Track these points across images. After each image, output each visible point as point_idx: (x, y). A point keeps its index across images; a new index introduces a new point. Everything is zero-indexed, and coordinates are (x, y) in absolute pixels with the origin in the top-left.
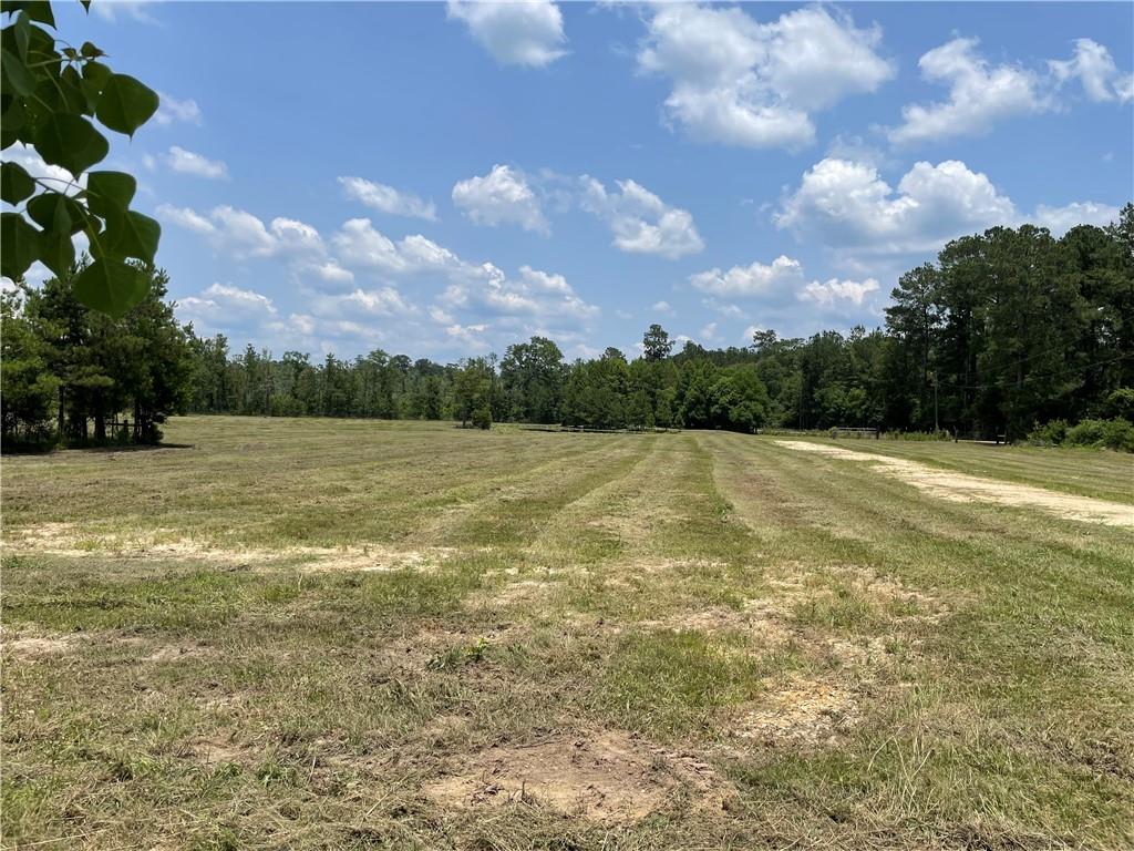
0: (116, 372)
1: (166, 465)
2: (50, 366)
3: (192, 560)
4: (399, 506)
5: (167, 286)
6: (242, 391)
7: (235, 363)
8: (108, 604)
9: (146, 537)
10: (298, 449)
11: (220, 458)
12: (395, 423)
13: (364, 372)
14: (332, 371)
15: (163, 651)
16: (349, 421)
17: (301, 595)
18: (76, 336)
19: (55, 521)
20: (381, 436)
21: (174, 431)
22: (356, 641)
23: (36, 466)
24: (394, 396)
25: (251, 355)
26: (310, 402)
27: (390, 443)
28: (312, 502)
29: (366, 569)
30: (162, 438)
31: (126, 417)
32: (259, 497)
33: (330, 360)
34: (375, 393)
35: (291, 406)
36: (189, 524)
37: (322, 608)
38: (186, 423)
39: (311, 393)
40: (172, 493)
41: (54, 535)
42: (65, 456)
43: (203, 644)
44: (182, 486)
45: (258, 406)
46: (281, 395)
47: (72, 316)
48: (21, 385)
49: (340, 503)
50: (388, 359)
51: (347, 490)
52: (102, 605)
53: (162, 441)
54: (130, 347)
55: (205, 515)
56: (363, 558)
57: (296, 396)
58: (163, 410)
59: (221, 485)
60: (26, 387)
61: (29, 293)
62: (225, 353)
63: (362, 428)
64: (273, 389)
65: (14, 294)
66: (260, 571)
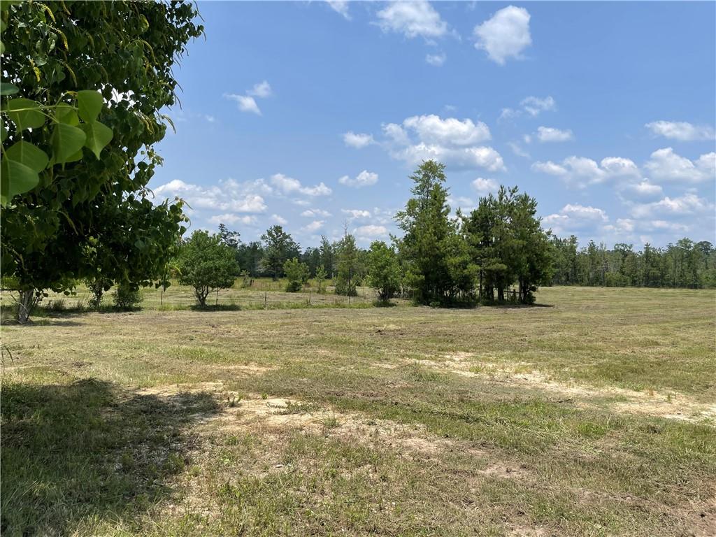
0: (509, 261)
1: (535, 318)
2: (475, 259)
3: (536, 389)
4: (701, 361)
5: (536, 208)
6: (587, 270)
7: (582, 253)
8: (470, 419)
9: (511, 367)
10: (623, 310)
11: (568, 315)
12: (700, 292)
13: (674, 256)
14: (649, 256)
15: (495, 467)
16: (663, 290)
17: (608, 434)
18: (487, 242)
19: (464, 351)
20: (688, 302)
21: (543, 296)
22: (651, 493)
23: (465, 316)
24: (699, 272)
25: (592, 247)
26: (633, 277)
27: (695, 307)
28: (628, 351)
29: (668, 417)
30: (535, 300)
31: (516, 287)
32: (590, 344)
33: (647, 248)
34: (683, 270)
35: (620, 280)
36: (540, 360)
37: (625, 450)
38: (552, 291)
39: (634, 271)
40: (533, 338)
41: (461, 361)
42: (481, 310)
43: (524, 467)
44: (542, 333)
45: (597, 280)
46: (613, 273)
47: (484, 231)
48: (459, 270)
49: (651, 354)
50: (692, 245)
51: (657, 344)
52: (467, 419)
53: (535, 302)
54: (516, 246)
55: (551, 355)
56: (666, 404)
57: (623, 273)
58: (535, 283)
59: (566, 334)
60: (462, 272)
61: (464, 219)
62: (576, 247)
63: (673, 295)
64: (607, 268)
65: (456, 221)
66: (582, 406)
